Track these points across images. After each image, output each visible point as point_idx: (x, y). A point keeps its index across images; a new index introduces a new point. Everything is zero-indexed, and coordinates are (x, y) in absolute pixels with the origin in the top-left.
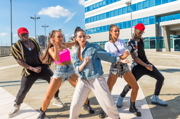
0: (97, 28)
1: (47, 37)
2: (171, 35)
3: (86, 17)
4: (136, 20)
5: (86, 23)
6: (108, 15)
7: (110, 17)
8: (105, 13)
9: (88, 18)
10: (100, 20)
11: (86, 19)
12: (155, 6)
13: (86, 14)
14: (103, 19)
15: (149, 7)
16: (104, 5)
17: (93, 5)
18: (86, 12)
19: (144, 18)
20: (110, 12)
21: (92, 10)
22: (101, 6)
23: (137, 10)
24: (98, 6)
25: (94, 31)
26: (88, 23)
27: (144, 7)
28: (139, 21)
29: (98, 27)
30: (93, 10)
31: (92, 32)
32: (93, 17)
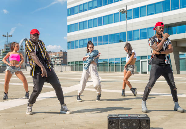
0: (84, 40)
1: (1, 52)
2: (180, 53)
3: (69, 23)
4: (139, 30)
5: (68, 32)
6: (101, 21)
7: (103, 25)
8: (96, 19)
9: (71, 25)
10: (88, 28)
11: (69, 26)
12: (163, 12)
13: (69, 18)
14: (93, 27)
15: (155, 13)
16: (96, 7)
17: (79, 6)
18: (68, 15)
19: (148, 28)
20: (104, 17)
21: (77, 13)
22: (91, 8)
23: (140, 17)
24: (86, 7)
25: (81, 44)
26: (71, 32)
27: (149, 13)
28: (143, 31)
29: (86, 39)
30: (79, 12)
31: (76, 46)
32: (75, 24)
